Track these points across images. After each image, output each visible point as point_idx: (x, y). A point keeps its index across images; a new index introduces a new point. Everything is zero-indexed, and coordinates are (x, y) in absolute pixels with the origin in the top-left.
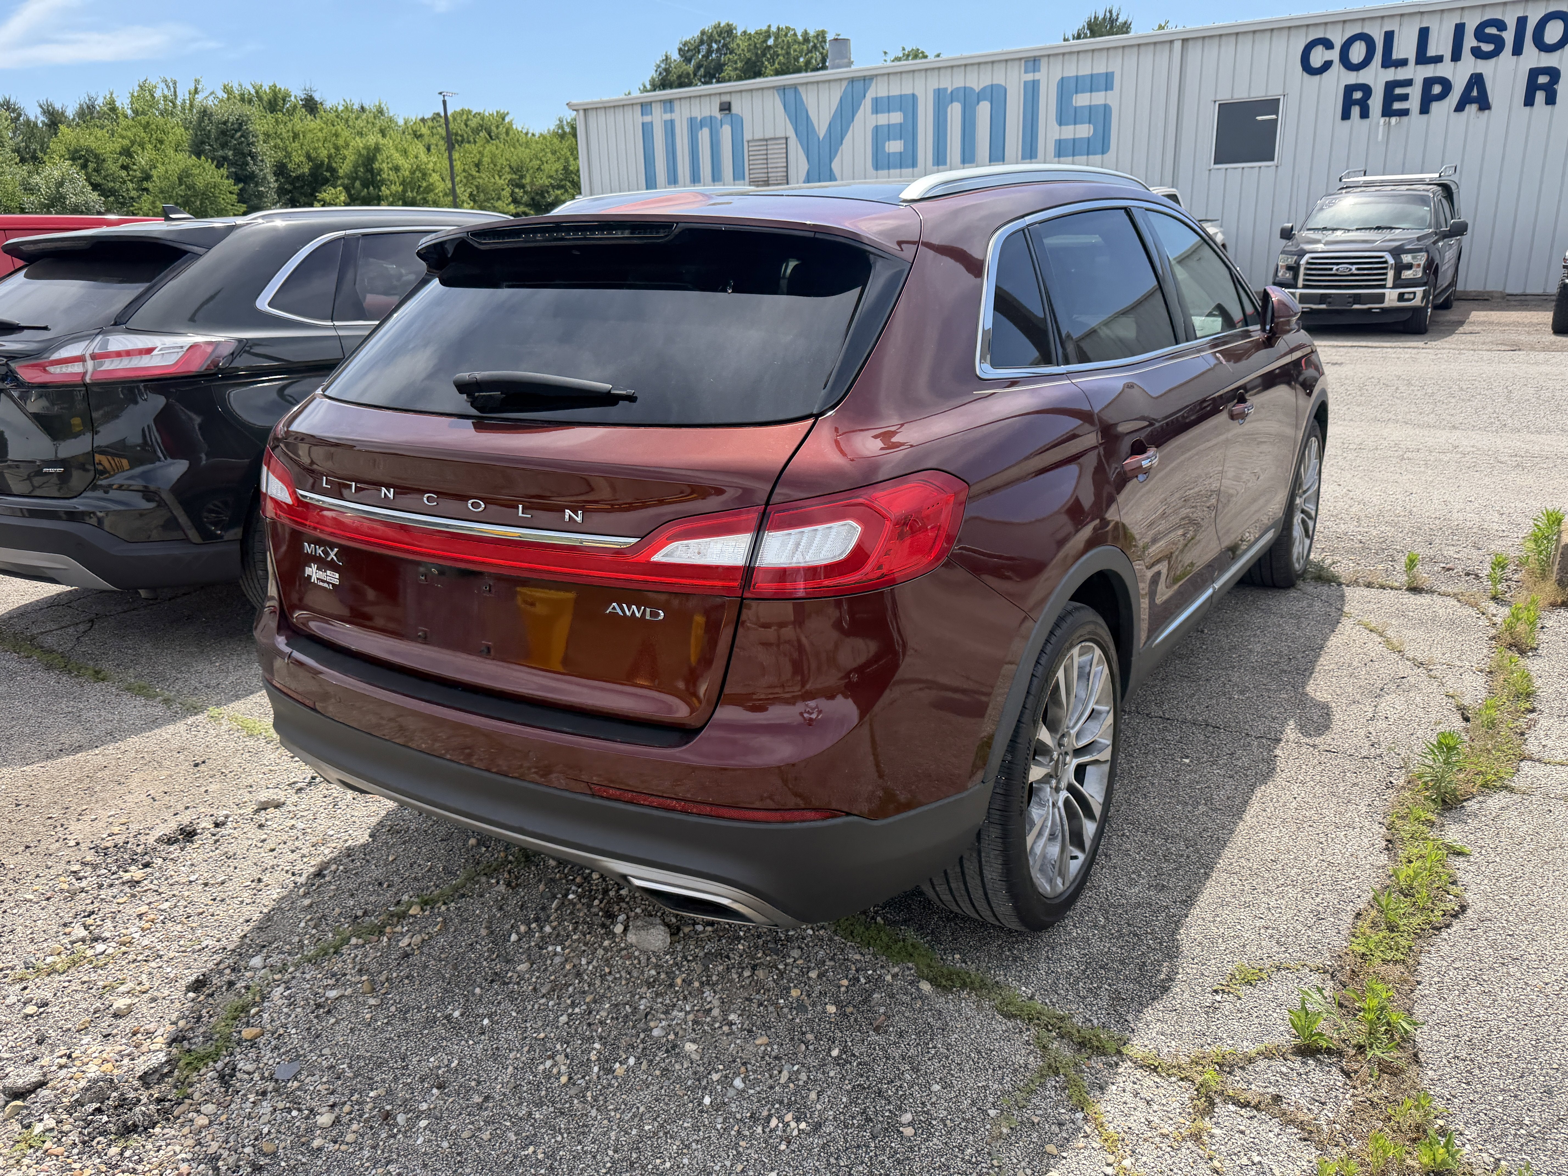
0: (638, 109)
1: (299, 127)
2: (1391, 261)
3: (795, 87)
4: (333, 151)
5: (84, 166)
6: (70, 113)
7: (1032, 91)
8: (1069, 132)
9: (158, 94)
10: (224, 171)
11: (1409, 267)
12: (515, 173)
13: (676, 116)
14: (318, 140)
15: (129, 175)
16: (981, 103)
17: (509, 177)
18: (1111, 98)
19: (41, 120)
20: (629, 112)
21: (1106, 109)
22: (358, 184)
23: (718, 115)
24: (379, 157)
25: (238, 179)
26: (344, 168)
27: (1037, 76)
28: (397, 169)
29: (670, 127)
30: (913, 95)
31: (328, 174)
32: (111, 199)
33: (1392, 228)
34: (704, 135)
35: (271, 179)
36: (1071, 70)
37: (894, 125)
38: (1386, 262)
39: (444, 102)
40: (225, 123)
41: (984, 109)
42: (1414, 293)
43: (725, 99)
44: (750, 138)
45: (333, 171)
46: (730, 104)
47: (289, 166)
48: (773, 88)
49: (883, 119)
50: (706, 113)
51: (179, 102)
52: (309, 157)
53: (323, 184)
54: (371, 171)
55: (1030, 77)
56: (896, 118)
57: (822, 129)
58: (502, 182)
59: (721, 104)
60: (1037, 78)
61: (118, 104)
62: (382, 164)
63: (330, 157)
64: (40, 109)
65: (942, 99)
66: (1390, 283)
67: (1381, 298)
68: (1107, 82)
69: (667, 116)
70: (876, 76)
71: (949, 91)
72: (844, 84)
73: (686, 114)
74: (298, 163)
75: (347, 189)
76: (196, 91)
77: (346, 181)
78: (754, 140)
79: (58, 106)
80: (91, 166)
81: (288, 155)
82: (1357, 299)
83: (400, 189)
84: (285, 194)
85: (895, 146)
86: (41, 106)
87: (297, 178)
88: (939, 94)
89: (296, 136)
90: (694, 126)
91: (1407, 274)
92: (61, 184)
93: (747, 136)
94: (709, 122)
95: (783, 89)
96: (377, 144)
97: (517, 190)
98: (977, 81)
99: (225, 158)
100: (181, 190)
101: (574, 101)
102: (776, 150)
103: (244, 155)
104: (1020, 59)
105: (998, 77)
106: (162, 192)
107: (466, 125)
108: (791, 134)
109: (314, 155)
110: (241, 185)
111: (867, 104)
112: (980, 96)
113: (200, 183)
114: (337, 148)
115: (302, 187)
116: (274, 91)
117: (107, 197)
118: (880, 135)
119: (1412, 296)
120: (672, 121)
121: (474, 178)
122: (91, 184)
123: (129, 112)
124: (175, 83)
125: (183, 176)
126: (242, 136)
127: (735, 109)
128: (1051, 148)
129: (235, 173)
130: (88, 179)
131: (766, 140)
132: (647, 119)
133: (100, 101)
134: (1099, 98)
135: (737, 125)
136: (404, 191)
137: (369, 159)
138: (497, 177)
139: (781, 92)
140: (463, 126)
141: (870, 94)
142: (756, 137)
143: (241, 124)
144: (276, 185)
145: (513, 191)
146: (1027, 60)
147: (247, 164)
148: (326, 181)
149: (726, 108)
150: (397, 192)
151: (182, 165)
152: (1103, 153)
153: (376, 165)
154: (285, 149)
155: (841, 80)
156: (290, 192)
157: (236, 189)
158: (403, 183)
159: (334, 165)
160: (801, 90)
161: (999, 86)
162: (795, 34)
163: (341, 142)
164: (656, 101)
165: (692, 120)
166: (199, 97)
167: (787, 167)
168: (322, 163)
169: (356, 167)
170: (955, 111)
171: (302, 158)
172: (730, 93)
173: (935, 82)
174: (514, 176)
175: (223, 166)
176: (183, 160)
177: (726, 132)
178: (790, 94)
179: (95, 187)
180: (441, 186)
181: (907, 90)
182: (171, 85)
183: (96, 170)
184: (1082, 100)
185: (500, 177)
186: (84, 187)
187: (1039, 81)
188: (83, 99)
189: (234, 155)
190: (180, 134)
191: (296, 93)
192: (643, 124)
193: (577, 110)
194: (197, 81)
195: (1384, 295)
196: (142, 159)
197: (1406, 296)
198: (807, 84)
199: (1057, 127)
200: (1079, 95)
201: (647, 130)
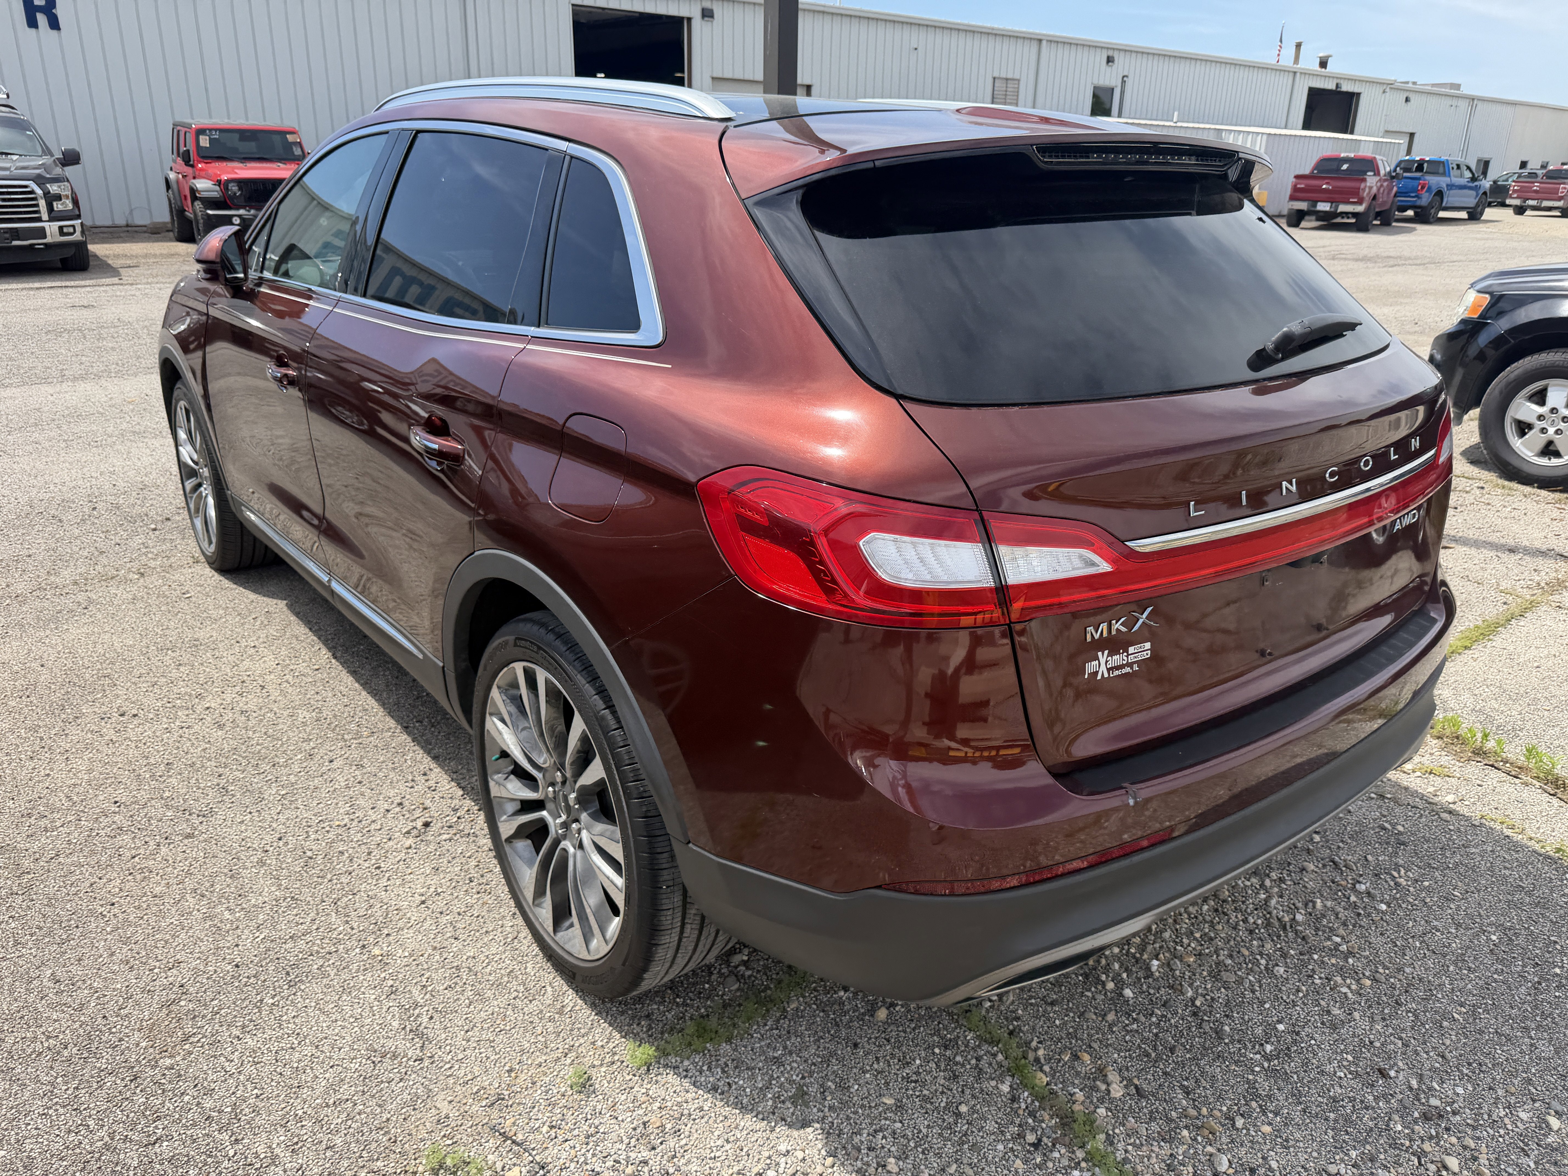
2: (39, 191)
11: (59, 198)
33: (7, 154)
38: (32, 192)
42: (73, 226)
66: (45, 217)
67: (41, 232)
82: (16, 234)
91: (58, 206)
119: (71, 230)
195: (43, 229)
197: (65, 230)
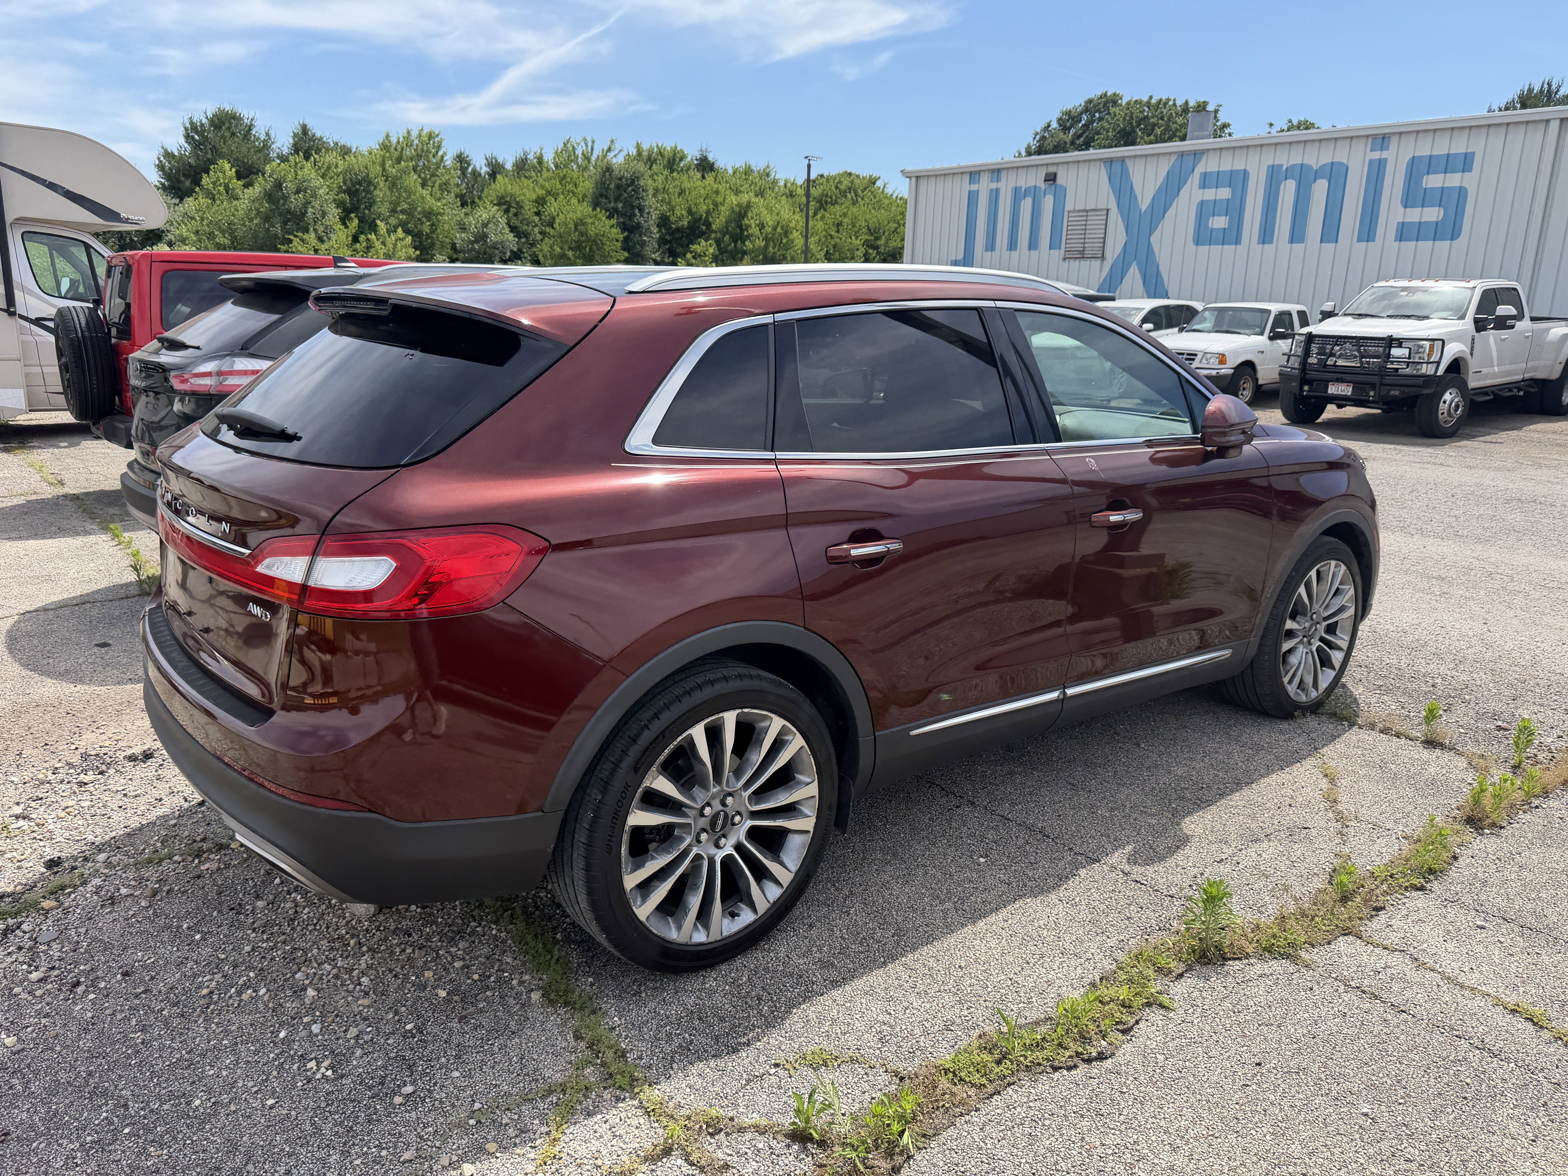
0: (967, 178)
1: (687, 185)
3: (1122, 159)
4: (711, 207)
5: (507, 211)
6: (509, 166)
7: (1377, 170)
8: (1414, 215)
9: (579, 152)
10: (613, 221)
12: (872, 234)
13: (1001, 185)
14: (700, 196)
15: (540, 219)
16: (1319, 181)
17: (865, 237)
18: (1468, 180)
19: (484, 170)
20: (958, 179)
21: (1462, 192)
22: (727, 238)
23: (1042, 185)
24: (750, 215)
25: (624, 227)
26: (718, 223)
27: (1385, 154)
28: (762, 226)
29: (995, 195)
30: (1245, 170)
31: (704, 228)
32: (523, 240)
34: (1027, 205)
35: (655, 230)
36: (1425, 148)
37: (1221, 200)
39: (809, 166)
40: (620, 179)
41: (1320, 188)
43: (1052, 169)
44: (1072, 208)
45: (708, 224)
46: (1055, 175)
47: (671, 218)
48: (1101, 160)
49: (1210, 194)
50: (1031, 183)
51: (593, 158)
52: (690, 211)
53: (700, 237)
54: (740, 227)
55: (1376, 155)
56: (1224, 193)
57: (1144, 204)
58: (858, 242)
59: (1047, 175)
60: (1384, 156)
61: (545, 158)
62: (751, 222)
63: (708, 212)
64: (485, 161)
65: (1275, 176)
68: (1466, 162)
69: (994, 186)
70: (1208, 150)
71: (1284, 168)
72: (1174, 158)
73: (1012, 184)
74: (681, 218)
75: (718, 242)
76: (609, 150)
77: (719, 235)
78: (1074, 211)
79: (500, 160)
80: (513, 210)
81: (672, 209)
83: (763, 244)
84: (665, 244)
85: (1219, 222)
86: (487, 159)
87: (678, 230)
88: (1273, 171)
89: (681, 193)
90: (1018, 195)
92: (485, 225)
93: (1069, 207)
94: (1034, 193)
95: (1109, 161)
96: (749, 202)
97: (870, 251)
98: (1315, 158)
99: (616, 210)
100: (575, 236)
101: (909, 168)
102: (1096, 221)
103: (633, 207)
104: (1368, 136)
105: (1341, 155)
106: (561, 237)
107: (837, 187)
108: (1113, 205)
109: (694, 210)
110: (626, 234)
111: (1195, 179)
112: (1317, 175)
113: (592, 231)
114: (716, 205)
115: (681, 238)
116: (675, 152)
117: (520, 238)
118: (1204, 210)
120: (997, 191)
121: (832, 237)
122: (510, 227)
123: (552, 166)
124: (593, 142)
125: (579, 224)
126: (633, 190)
127: (1060, 180)
128: (1392, 232)
129: (624, 223)
130: (508, 224)
131: (1087, 211)
132: (974, 187)
133: (531, 157)
134: (1454, 180)
135: (1060, 197)
136: (766, 247)
137: (740, 214)
138: (853, 238)
139: (1108, 164)
140: (833, 188)
141: (1200, 169)
142: (1077, 208)
143: (633, 180)
144: (658, 236)
145: (867, 252)
146: (1375, 137)
147: (635, 215)
148: (701, 234)
149: (1051, 178)
150: (759, 247)
151: (579, 214)
152: (1452, 239)
153: (746, 221)
154: (669, 203)
155: (1170, 153)
156: (670, 242)
157: (621, 237)
158: (766, 239)
159: (711, 219)
160: (1129, 163)
161: (1340, 163)
162: (1175, 105)
163: (720, 199)
164: (984, 171)
165: (1016, 190)
166: (611, 155)
167: (1105, 238)
168: (701, 216)
169: (728, 222)
170: (1288, 190)
171: (684, 213)
172: (1058, 164)
173: (1269, 159)
174: (869, 238)
175: (613, 217)
176: (584, 209)
177: (1048, 202)
178: (1117, 167)
179: (513, 229)
180: (799, 242)
181: (1239, 166)
182: (590, 144)
183: (516, 215)
184: (1434, 181)
185: (857, 238)
186: (503, 228)
187: (1386, 159)
188: (520, 154)
189: (624, 207)
190: (587, 186)
191: (692, 153)
192: (969, 192)
193: (910, 178)
194: (612, 142)
196: (552, 207)
198: (1135, 157)
199: (1402, 209)
200: (1431, 176)
201: (973, 198)
